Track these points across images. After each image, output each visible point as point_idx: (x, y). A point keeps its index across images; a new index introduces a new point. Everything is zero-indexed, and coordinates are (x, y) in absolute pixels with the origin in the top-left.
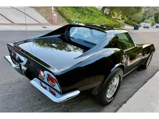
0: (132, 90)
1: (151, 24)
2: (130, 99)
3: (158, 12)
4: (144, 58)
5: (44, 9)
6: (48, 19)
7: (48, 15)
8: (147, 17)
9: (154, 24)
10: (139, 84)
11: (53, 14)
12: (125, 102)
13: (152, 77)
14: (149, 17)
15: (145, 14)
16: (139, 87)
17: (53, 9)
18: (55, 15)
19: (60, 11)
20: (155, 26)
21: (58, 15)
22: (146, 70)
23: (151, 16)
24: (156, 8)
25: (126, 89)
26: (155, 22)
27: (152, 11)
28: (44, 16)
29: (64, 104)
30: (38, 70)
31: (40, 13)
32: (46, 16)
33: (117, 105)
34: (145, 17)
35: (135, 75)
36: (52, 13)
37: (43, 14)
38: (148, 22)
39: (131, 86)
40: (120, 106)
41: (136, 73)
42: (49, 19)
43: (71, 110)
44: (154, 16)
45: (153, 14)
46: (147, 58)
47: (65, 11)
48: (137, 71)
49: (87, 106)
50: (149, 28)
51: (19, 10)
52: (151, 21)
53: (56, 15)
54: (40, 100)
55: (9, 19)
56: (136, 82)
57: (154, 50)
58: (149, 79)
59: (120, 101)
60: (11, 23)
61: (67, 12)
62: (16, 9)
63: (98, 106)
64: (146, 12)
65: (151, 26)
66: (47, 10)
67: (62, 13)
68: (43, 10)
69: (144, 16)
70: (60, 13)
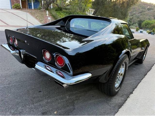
0: (135, 82)
1: (136, 29)
2: (135, 89)
3: (140, 19)
4: (142, 52)
5: (39, 14)
6: (42, 22)
7: (42, 19)
8: (132, 23)
9: (138, 30)
10: (139, 76)
11: (48, 17)
12: (132, 93)
13: (150, 70)
14: (133, 24)
15: (130, 20)
16: (141, 79)
17: (48, 13)
18: (49, 18)
19: (54, 16)
20: (139, 31)
21: (53, 19)
22: (142, 64)
23: (135, 23)
24: (139, 16)
25: (130, 81)
26: (139, 28)
27: (136, 19)
28: (39, 20)
29: (68, 96)
30: (43, 51)
31: (35, 17)
32: (41, 19)
33: (125, 96)
34: (130, 24)
35: (134, 69)
36: (46, 16)
37: (37, 18)
38: (133, 28)
39: (132, 78)
40: (127, 97)
41: (135, 67)
42: (44, 22)
43: (76, 101)
44: (137, 23)
45: (137, 21)
46: (144, 52)
47: (59, 15)
48: (134, 65)
49: (93, 97)
50: (134, 33)
51: (14, 14)
52: (135, 27)
53: (51, 19)
54: (40, 92)
55: (4, 21)
56: (137, 74)
57: (148, 45)
58: (148, 71)
59: (126, 91)
60: (6, 25)
61: (61, 16)
62: (12, 13)
63: (105, 97)
64: (131, 19)
65: (136, 31)
66: (41, 14)
67: (56, 17)
68: (37, 15)
69: (130, 22)
70: (54, 17)
